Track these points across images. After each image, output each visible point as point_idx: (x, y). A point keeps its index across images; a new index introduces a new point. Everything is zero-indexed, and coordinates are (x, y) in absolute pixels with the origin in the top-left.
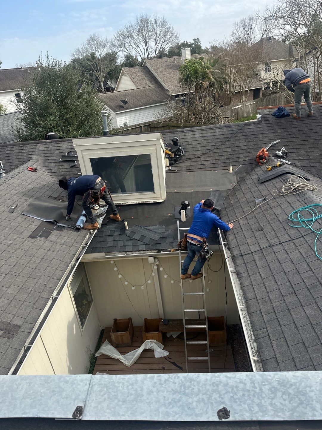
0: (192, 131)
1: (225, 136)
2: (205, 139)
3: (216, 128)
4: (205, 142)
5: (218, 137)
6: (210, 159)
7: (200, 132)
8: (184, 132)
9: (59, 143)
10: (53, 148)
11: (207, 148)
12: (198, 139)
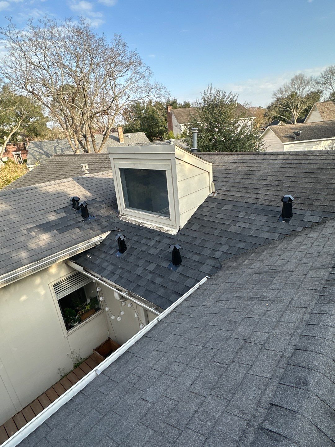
0: (276, 155)
1: (317, 166)
2: (286, 166)
3: (310, 155)
4: (283, 170)
5: (307, 166)
6: (272, 193)
7: (285, 158)
8: (266, 155)
11: (280, 178)
12: (276, 165)
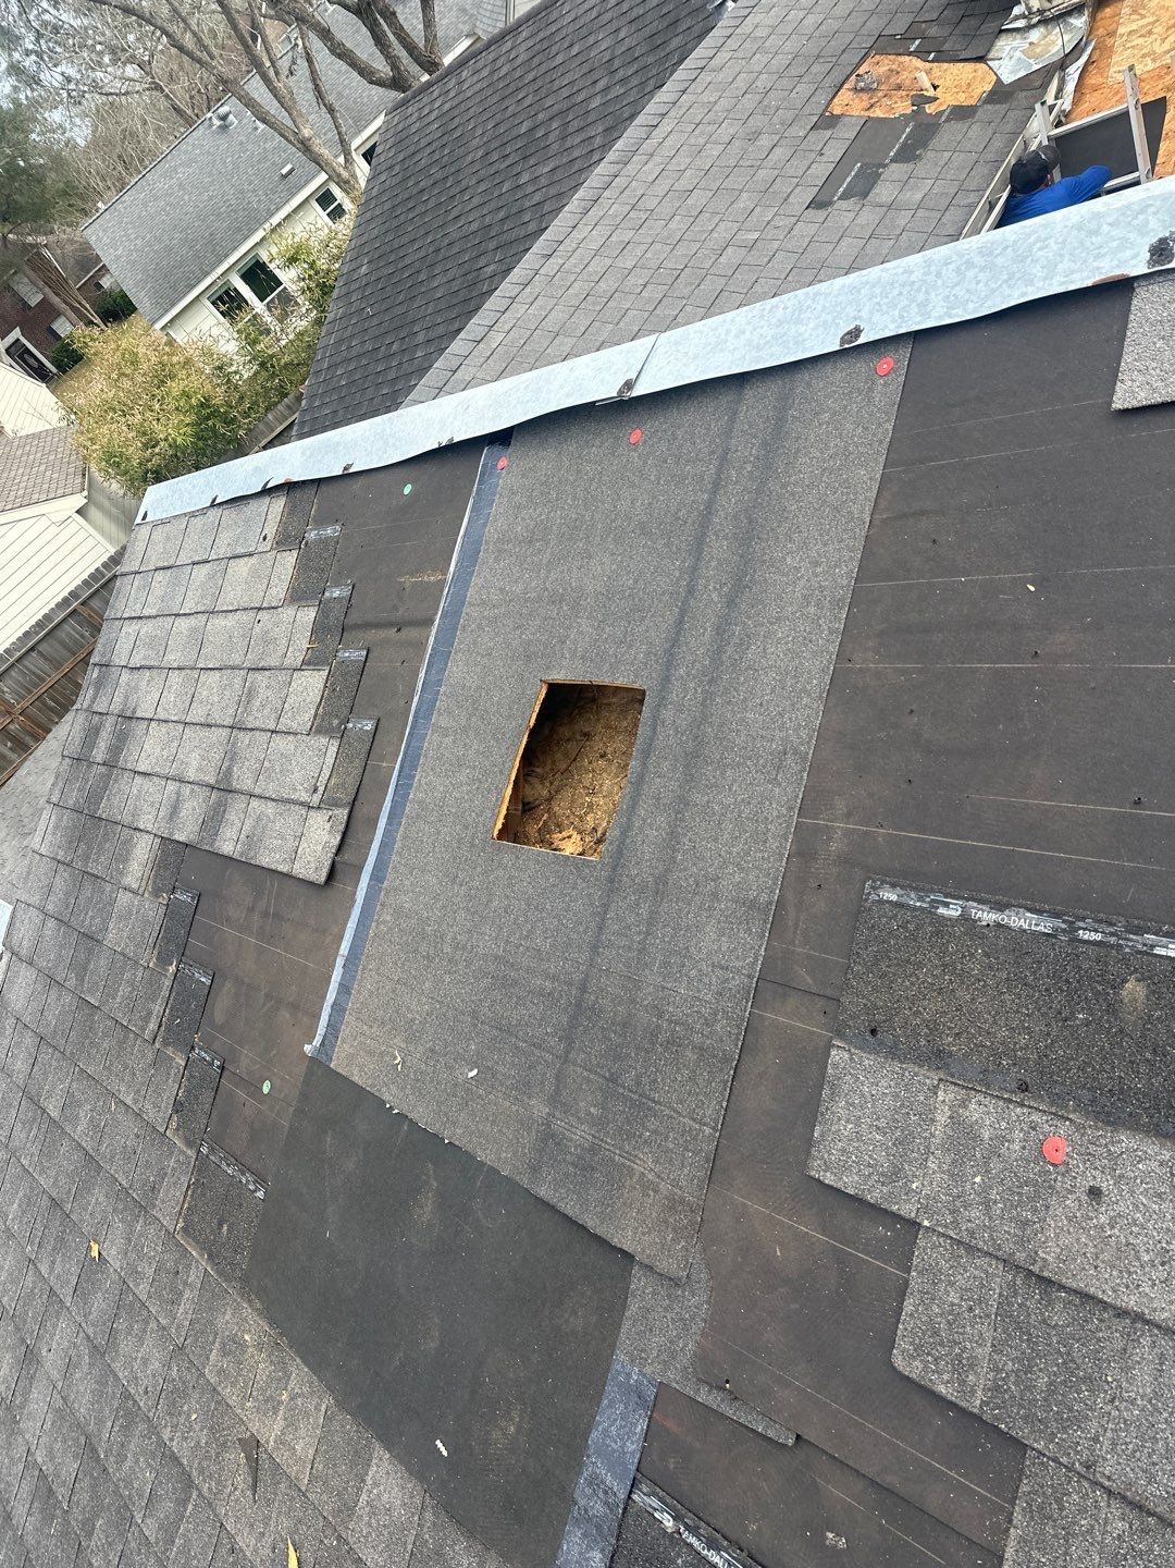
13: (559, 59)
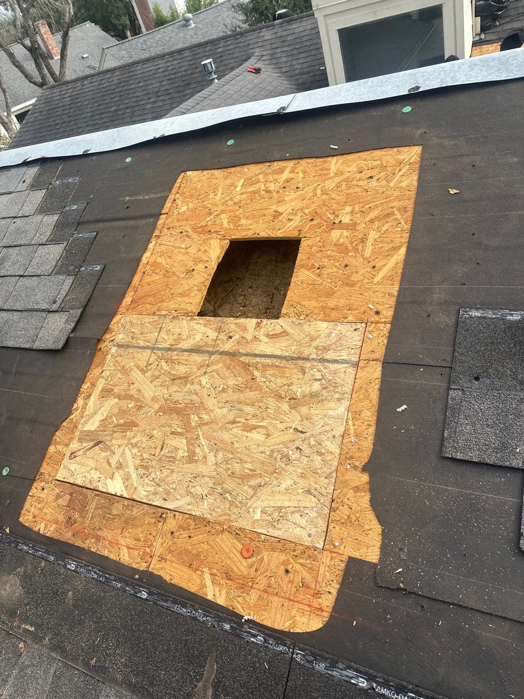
9: (293, 22)
10: (285, 33)
13: (133, 86)
